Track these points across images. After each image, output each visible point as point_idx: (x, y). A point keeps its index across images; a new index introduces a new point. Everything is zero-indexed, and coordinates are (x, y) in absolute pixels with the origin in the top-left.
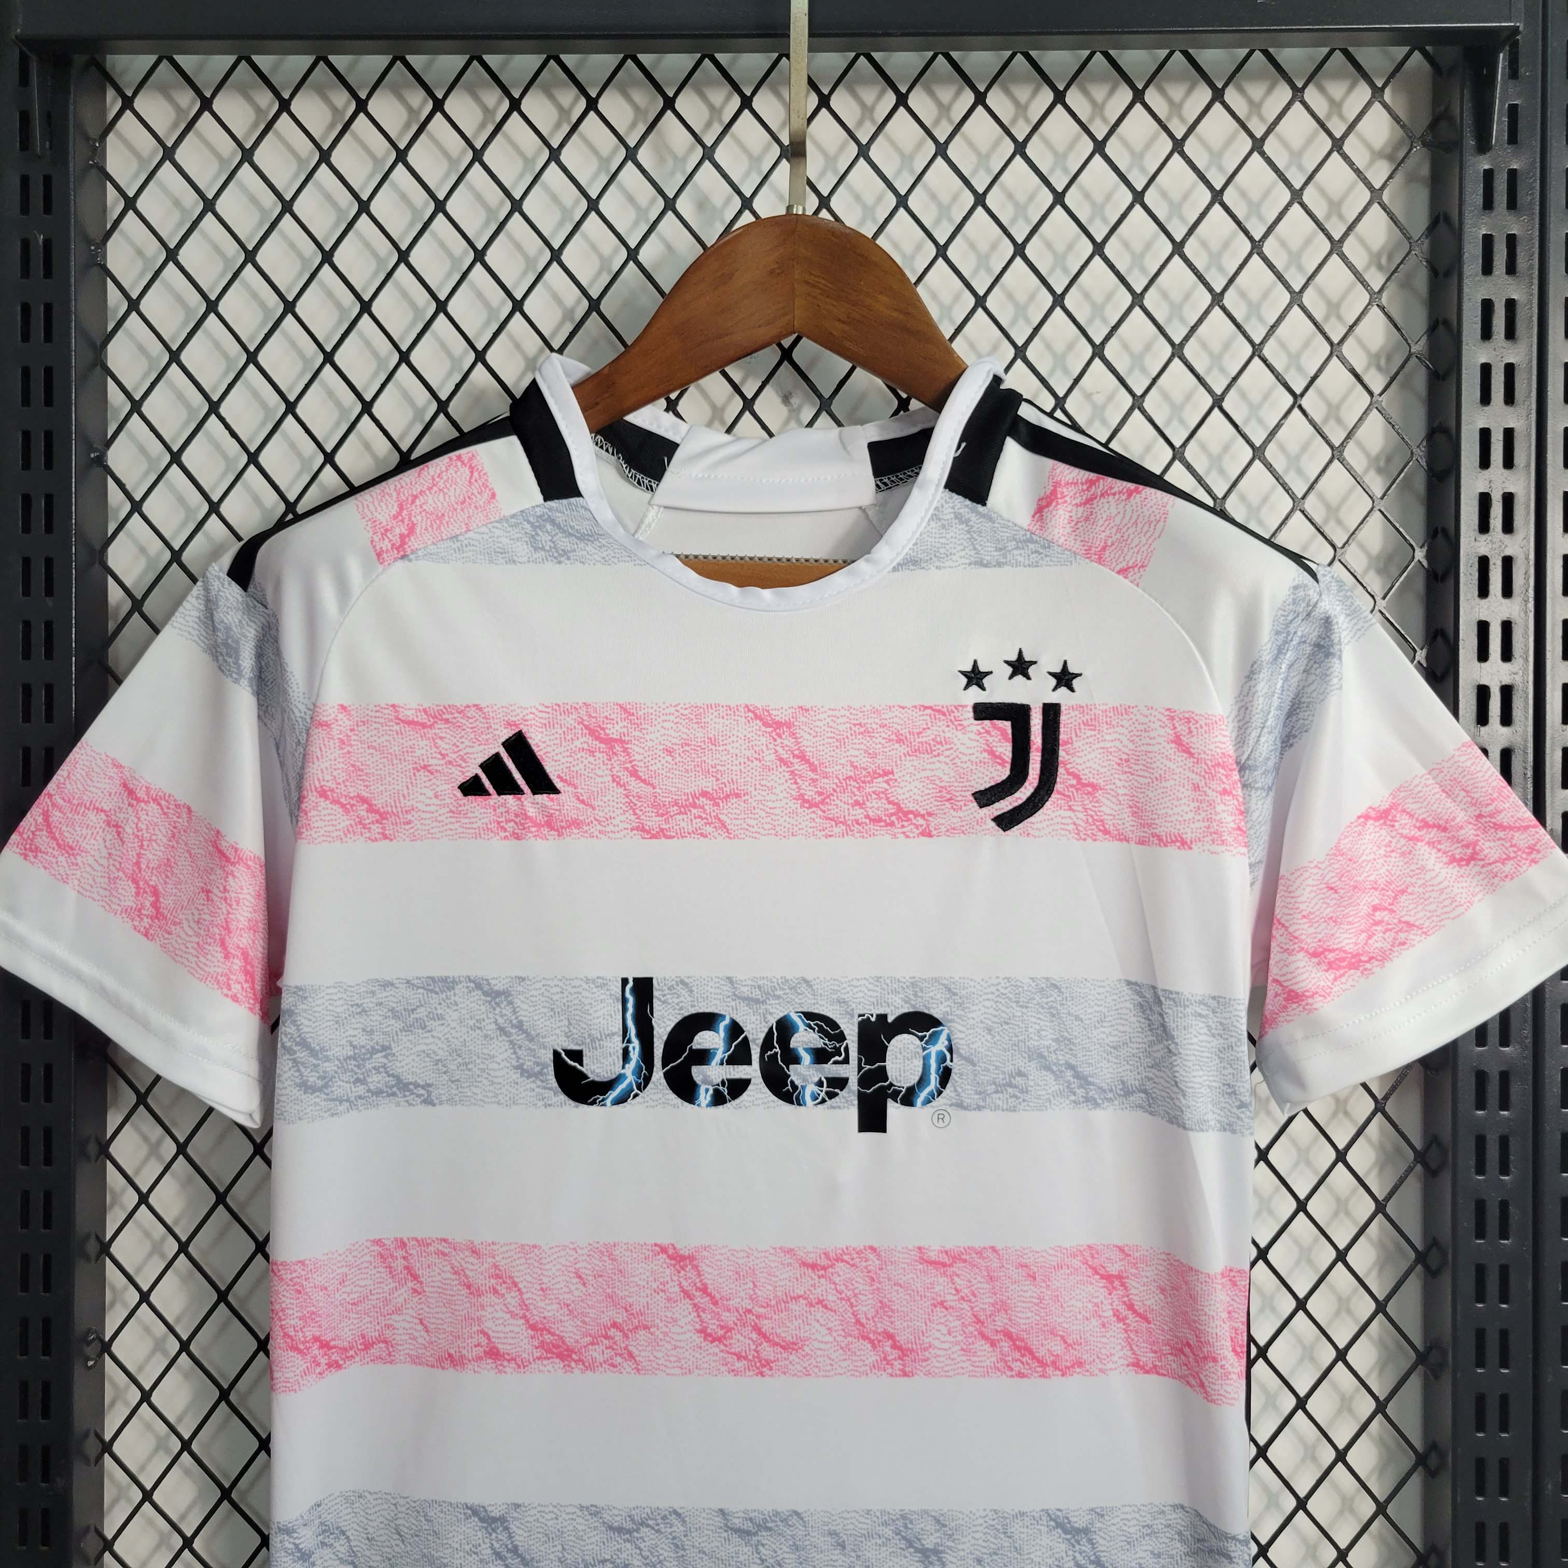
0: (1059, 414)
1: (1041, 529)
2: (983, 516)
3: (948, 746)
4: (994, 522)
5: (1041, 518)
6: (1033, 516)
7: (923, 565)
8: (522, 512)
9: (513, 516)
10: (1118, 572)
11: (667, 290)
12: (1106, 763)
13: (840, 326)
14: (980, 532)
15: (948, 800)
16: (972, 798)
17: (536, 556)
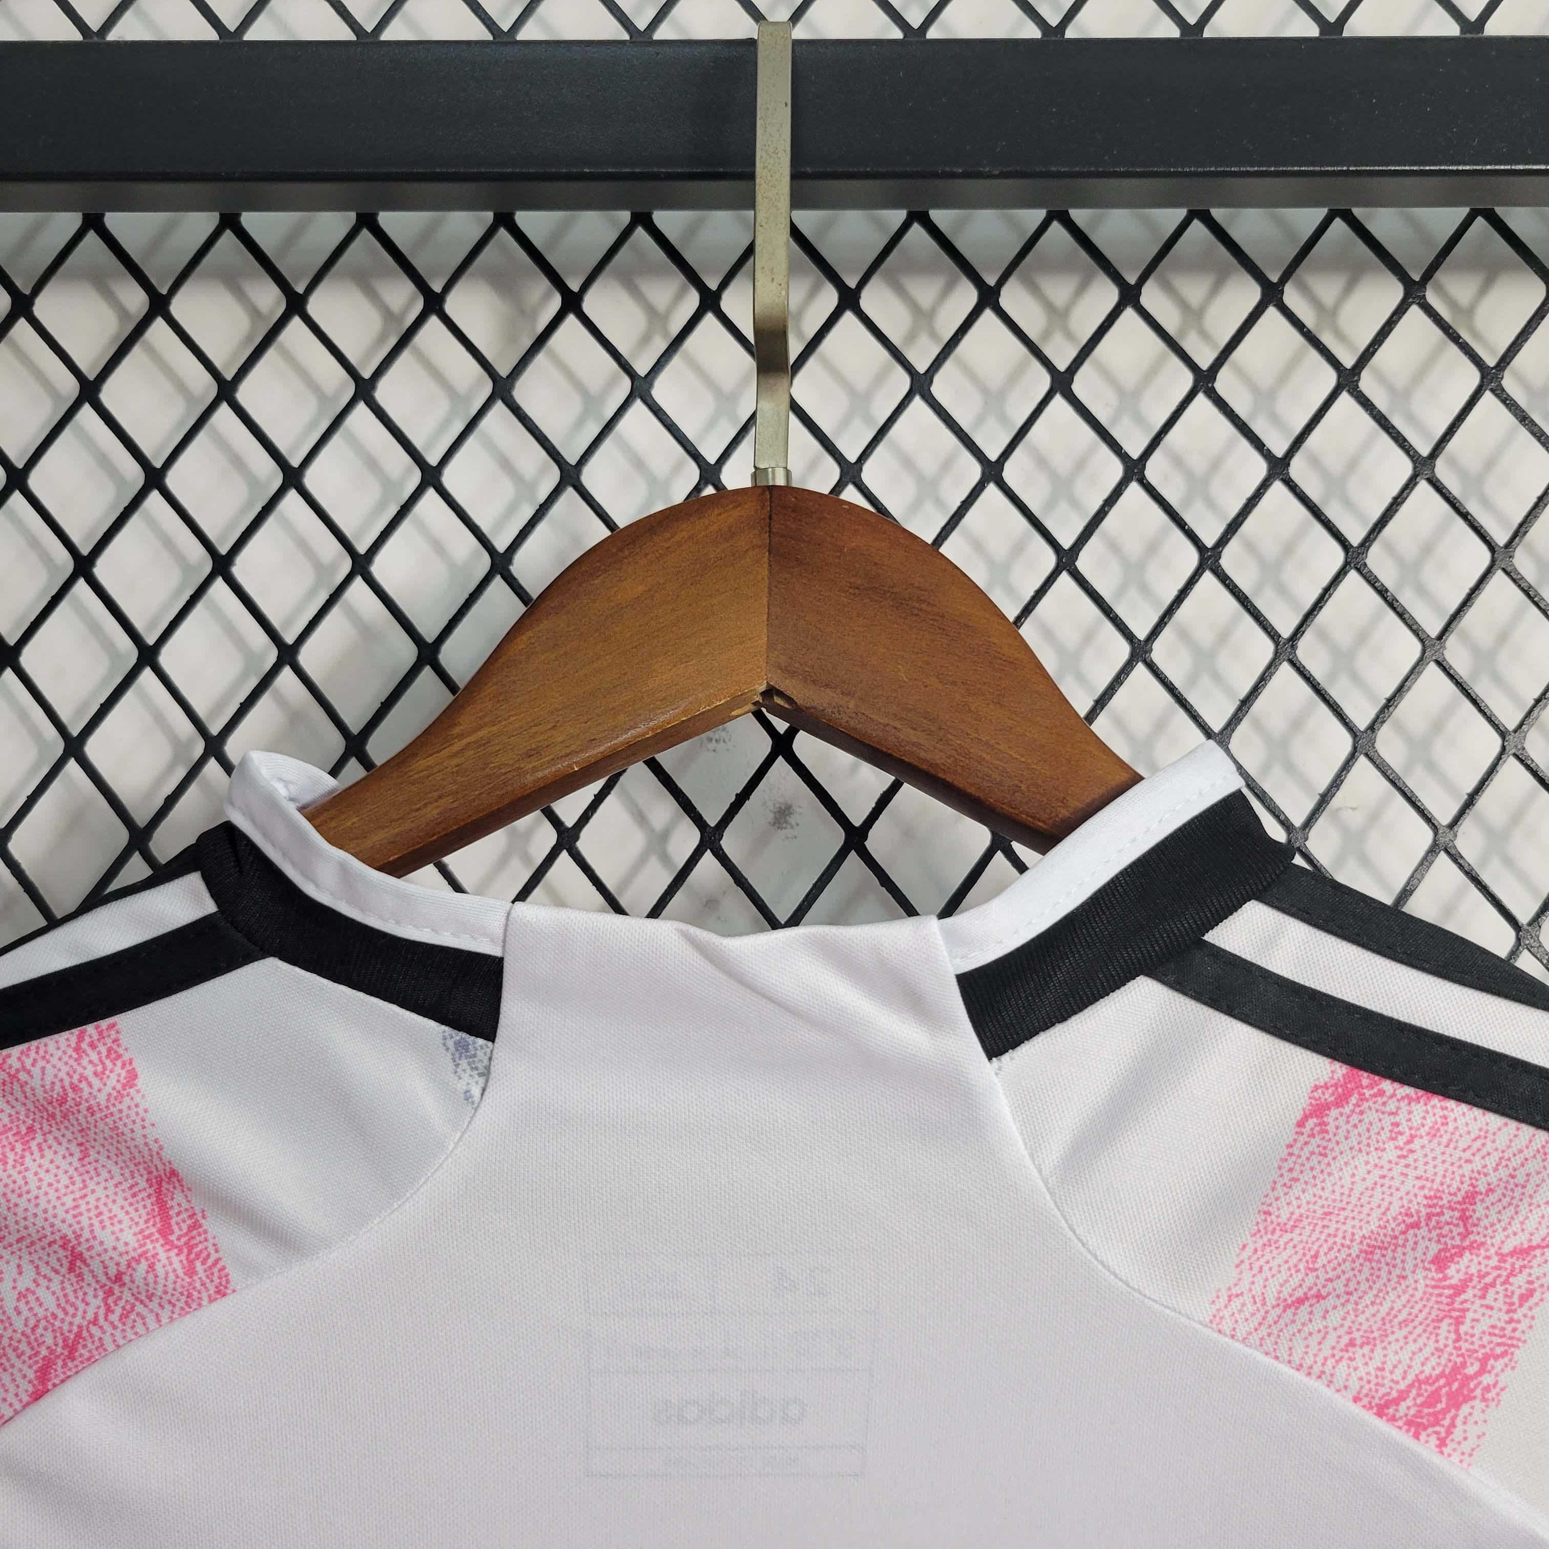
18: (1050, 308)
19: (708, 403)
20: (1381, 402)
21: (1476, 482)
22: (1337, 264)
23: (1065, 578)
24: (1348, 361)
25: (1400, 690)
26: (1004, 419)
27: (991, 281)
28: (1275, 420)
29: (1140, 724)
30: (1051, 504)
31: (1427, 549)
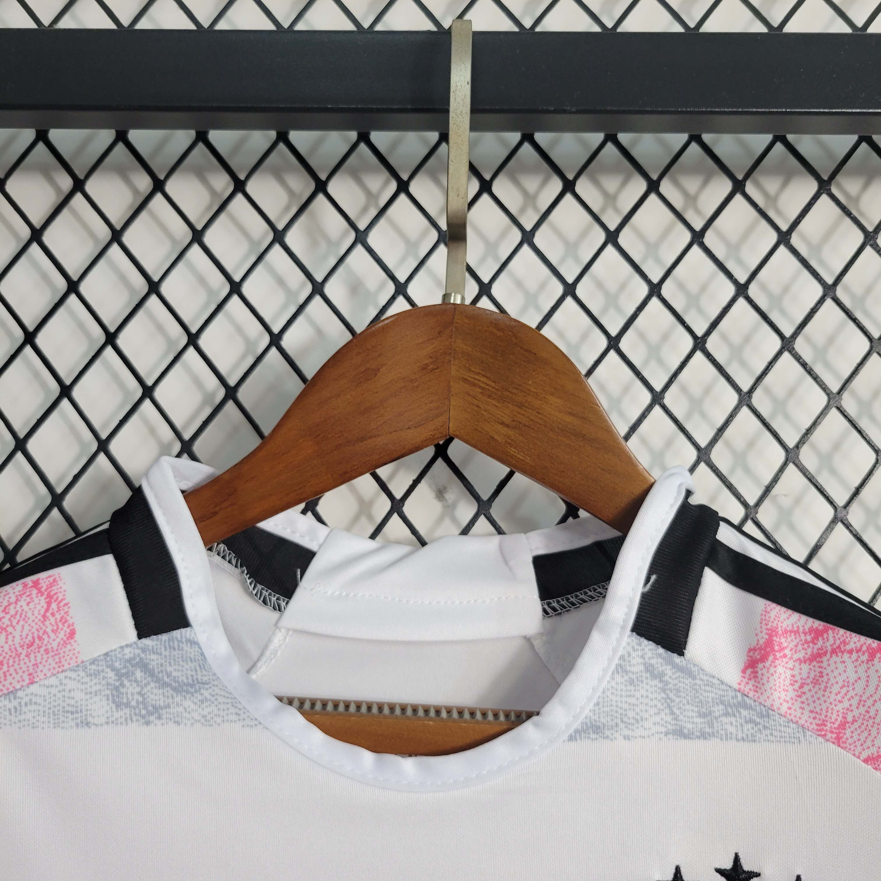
0: (750, 528)
1: (756, 689)
2: (681, 669)
4: (694, 678)
5: (755, 675)
6: (744, 671)
7: (607, 733)
8: (107, 654)
9: (93, 662)
10: (866, 761)
11: (309, 374)
13: (504, 430)
14: (678, 691)
17: (117, 715)
18: (605, 194)
19: (401, 248)
20: (803, 252)
21: (861, 300)
22: (777, 170)
23: (612, 353)
24: (784, 227)
25: (815, 424)
26: (577, 259)
27: (570, 177)
28: (740, 262)
29: (657, 442)
30: (605, 310)
31: (831, 340)
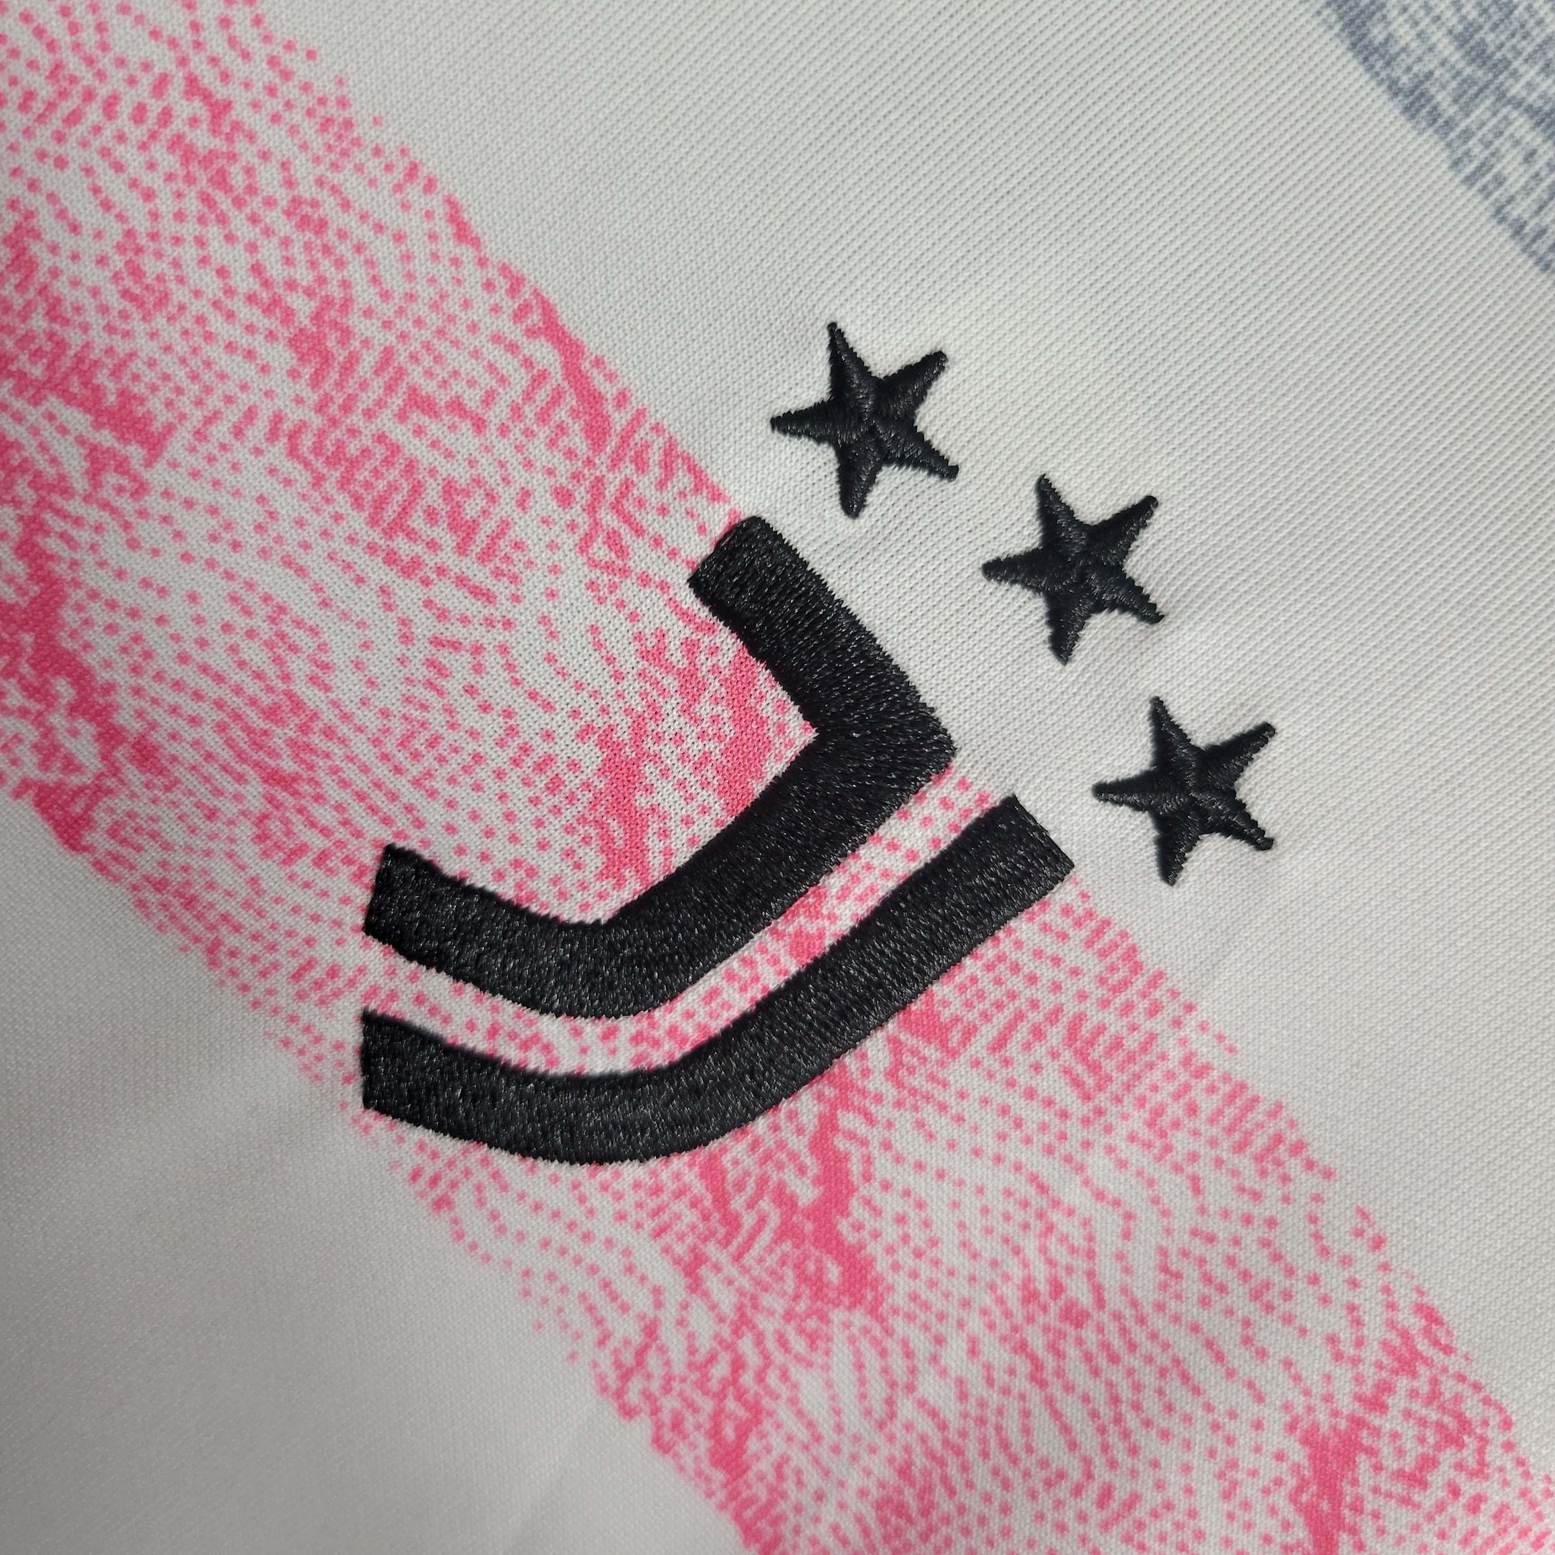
3: (480, 575)
12: (989, 1248)
15: (273, 778)
16: (369, 857)
